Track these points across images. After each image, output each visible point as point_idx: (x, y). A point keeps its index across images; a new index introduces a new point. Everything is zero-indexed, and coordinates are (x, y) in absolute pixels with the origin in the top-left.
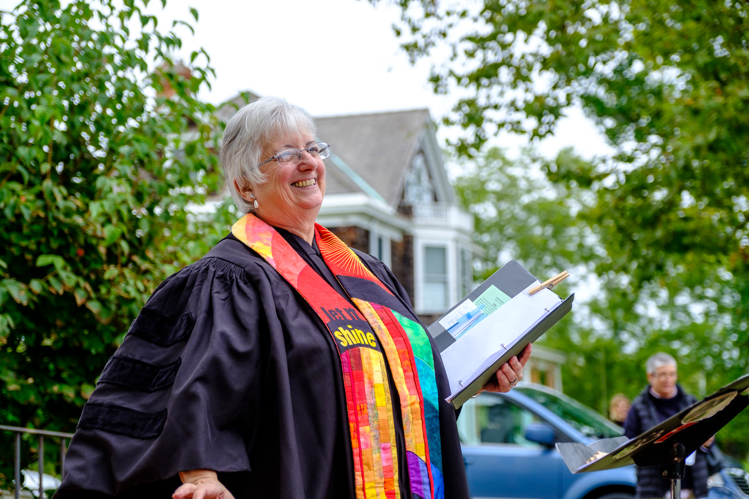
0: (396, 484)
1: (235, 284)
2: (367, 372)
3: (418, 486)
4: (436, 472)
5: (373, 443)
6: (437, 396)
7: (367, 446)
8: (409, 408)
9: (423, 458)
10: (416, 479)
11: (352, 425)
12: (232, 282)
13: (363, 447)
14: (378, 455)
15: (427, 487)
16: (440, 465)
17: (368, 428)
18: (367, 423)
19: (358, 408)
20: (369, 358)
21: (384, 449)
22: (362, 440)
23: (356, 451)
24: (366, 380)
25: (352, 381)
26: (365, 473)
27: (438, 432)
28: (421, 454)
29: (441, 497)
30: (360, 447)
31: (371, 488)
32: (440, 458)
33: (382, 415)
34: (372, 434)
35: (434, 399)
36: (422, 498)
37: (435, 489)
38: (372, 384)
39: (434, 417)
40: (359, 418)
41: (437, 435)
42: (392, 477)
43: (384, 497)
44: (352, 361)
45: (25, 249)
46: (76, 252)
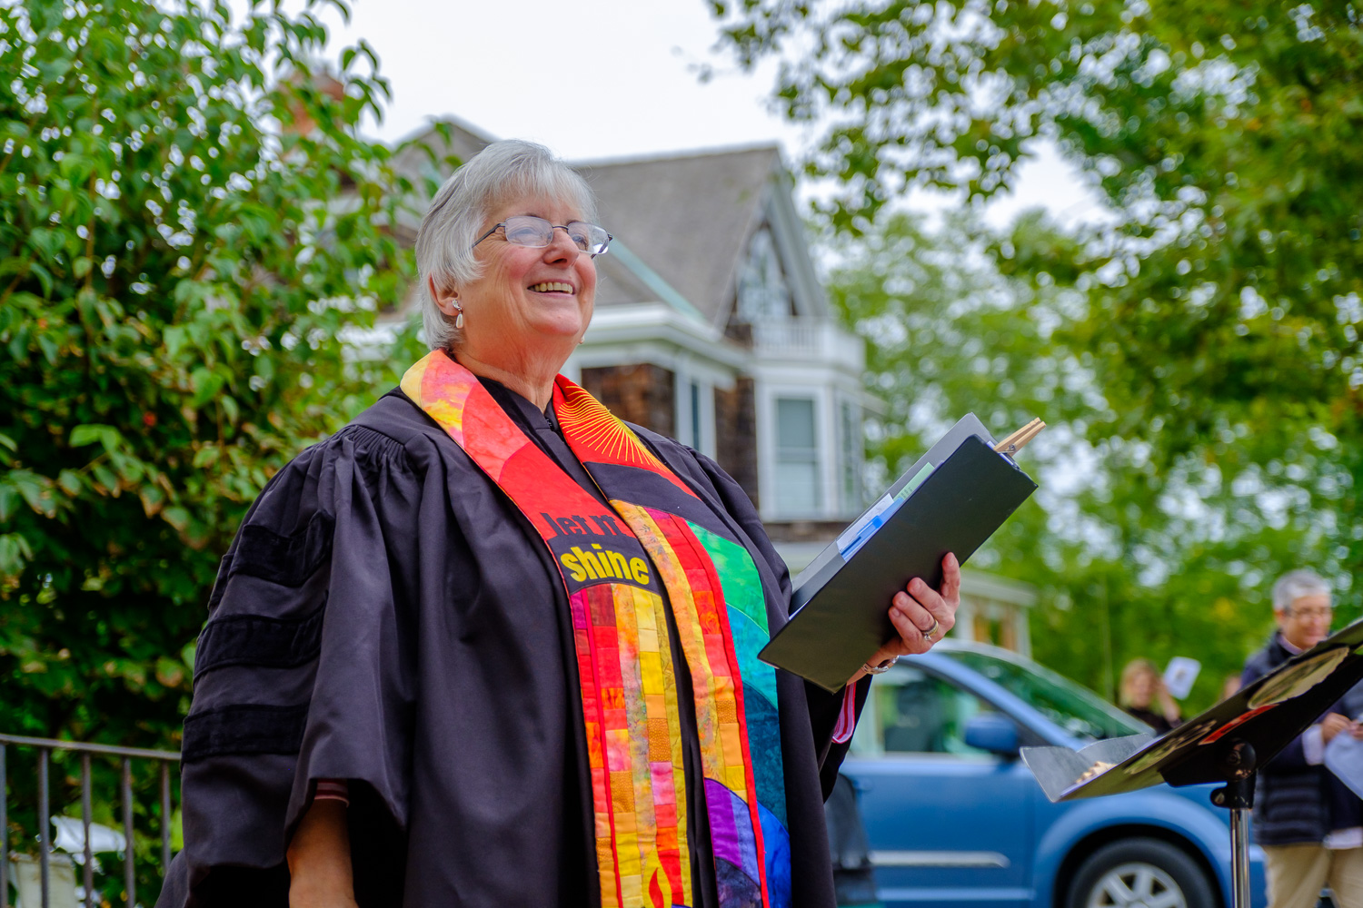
0: (682, 839)
1: (385, 472)
2: (624, 629)
3: (729, 846)
4: (771, 821)
5: (636, 761)
6: (773, 681)
7: (621, 765)
8: (711, 699)
9: (742, 794)
10: (723, 830)
11: (589, 725)
12: (380, 468)
13: (611, 767)
14: (645, 783)
15: (750, 848)
16: (780, 808)
17: (623, 734)
18: (623, 722)
19: (604, 694)
20: (630, 604)
21: (658, 773)
22: (611, 754)
23: (597, 774)
24: (623, 645)
25: (593, 645)
26: (617, 816)
27: (777, 749)
28: (739, 788)
29: (782, 869)
30: (606, 768)
31: (628, 843)
32: (781, 795)
33: (655, 711)
34: (633, 744)
35: (768, 686)
36: (736, 868)
37: (768, 852)
38: (634, 653)
39: (767, 719)
40: (606, 714)
41: (775, 753)
42: (674, 826)
43: (655, 863)
44: (593, 606)
45: (49, 416)
46: (142, 418)
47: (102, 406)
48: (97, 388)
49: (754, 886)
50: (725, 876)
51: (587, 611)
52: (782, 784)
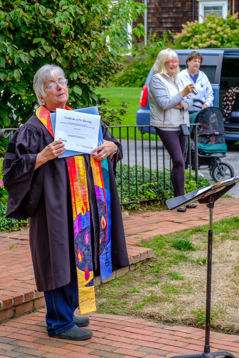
0: (87, 199)
1: (32, 134)
2: (77, 164)
3: (99, 196)
4: (107, 191)
5: (79, 187)
6: (107, 166)
7: (76, 189)
8: (95, 171)
9: (101, 187)
10: (98, 194)
11: (71, 183)
12: (32, 133)
13: (75, 189)
14: (81, 191)
15: (103, 196)
16: (109, 188)
17: (77, 183)
18: (77, 181)
19: (73, 177)
20: (78, 159)
21: (83, 189)
22: (74, 187)
23: (72, 191)
24: (76, 167)
25: (71, 168)
26: (76, 198)
27: (108, 178)
28: (100, 186)
29: (109, 199)
30: (74, 189)
31: (78, 202)
32: (109, 186)
33: (82, 178)
34: (78, 184)
35: (107, 167)
36: (100, 200)
37: (106, 197)
38: (79, 168)
39: (106, 173)
40: (74, 180)
41: (108, 179)
42: (86, 197)
43: (83, 204)
44: (71, 161)
45: (28, 35)
46: (51, 35)
47: (41, 32)
48: (40, 27)
49: (104, 203)
50: (98, 202)
51: (69, 163)
52: (109, 184)
